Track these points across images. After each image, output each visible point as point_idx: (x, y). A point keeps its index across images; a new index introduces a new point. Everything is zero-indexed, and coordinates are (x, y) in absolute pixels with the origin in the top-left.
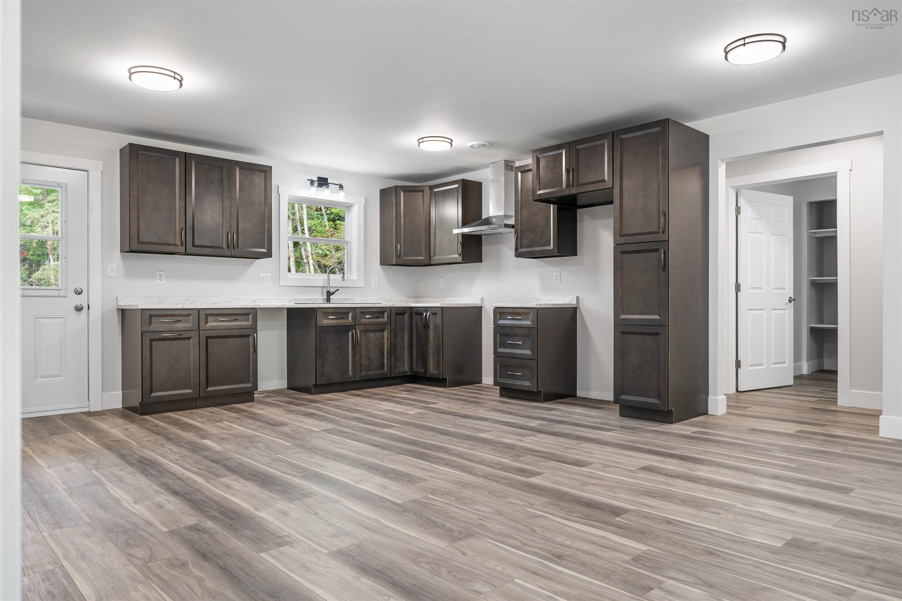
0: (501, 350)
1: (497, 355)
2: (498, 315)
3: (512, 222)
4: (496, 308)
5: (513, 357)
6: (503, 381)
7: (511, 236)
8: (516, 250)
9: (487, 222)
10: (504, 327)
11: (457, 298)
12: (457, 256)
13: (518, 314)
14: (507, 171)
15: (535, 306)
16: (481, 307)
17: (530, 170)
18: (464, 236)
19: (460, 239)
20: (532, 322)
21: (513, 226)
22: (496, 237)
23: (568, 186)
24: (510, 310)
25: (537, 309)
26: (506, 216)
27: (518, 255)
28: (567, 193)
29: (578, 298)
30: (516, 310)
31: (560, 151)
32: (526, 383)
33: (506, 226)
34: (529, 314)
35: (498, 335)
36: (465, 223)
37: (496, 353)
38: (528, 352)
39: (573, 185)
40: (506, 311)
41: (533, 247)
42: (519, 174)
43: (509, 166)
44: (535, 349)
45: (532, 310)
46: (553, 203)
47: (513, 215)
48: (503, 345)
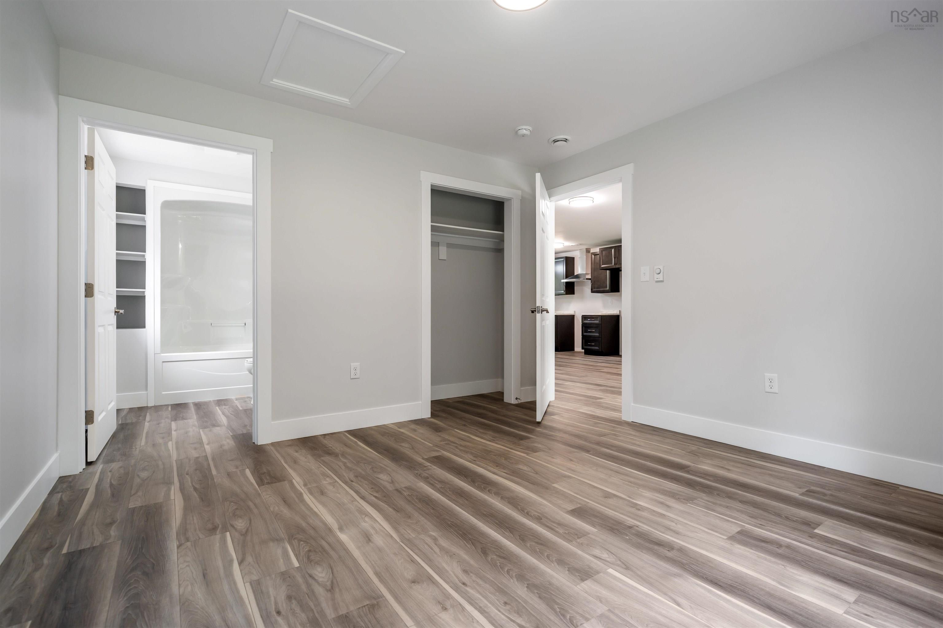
0: (585, 334)
1: (584, 337)
2: (584, 318)
3: (589, 277)
4: (583, 315)
5: (590, 336)
6: (586, 347)
7: (589, 284)
8: (592, 290)
9: (577, 277)
10: (586, 324)
11: (562, 311)
12: (563, 292)
13: (593, 318)
14: (587, 253)
15: (600, 315)
16: (574, 315)
17: (598, 254)
18: (566, 283)
19: (565, 284)
20: (599, 321)
21: (590, 279)
22: (582, 284)
23: (615, 264)
24: (589, 316)
25: (601, 316)
26: (587, 274)
27: (593, 291)
28: (614, 267)
29: (620, 311)
30: (592, 316)
31: (611, 249)
32: (597, 348)
33: (587, 279)
34: (598, 318)
35: (584, 327)
36: (567, 277)
37: (582, 335)
38: (597, 334)
39: (617, 264)
40: (587, 317)
41: (600, 288)
42: (593, 256)
43: (588, 251)
44: (600, 333)
45: (599, 316)
46: (609, 270)
47: (589, 273)
48: (586, 332)
